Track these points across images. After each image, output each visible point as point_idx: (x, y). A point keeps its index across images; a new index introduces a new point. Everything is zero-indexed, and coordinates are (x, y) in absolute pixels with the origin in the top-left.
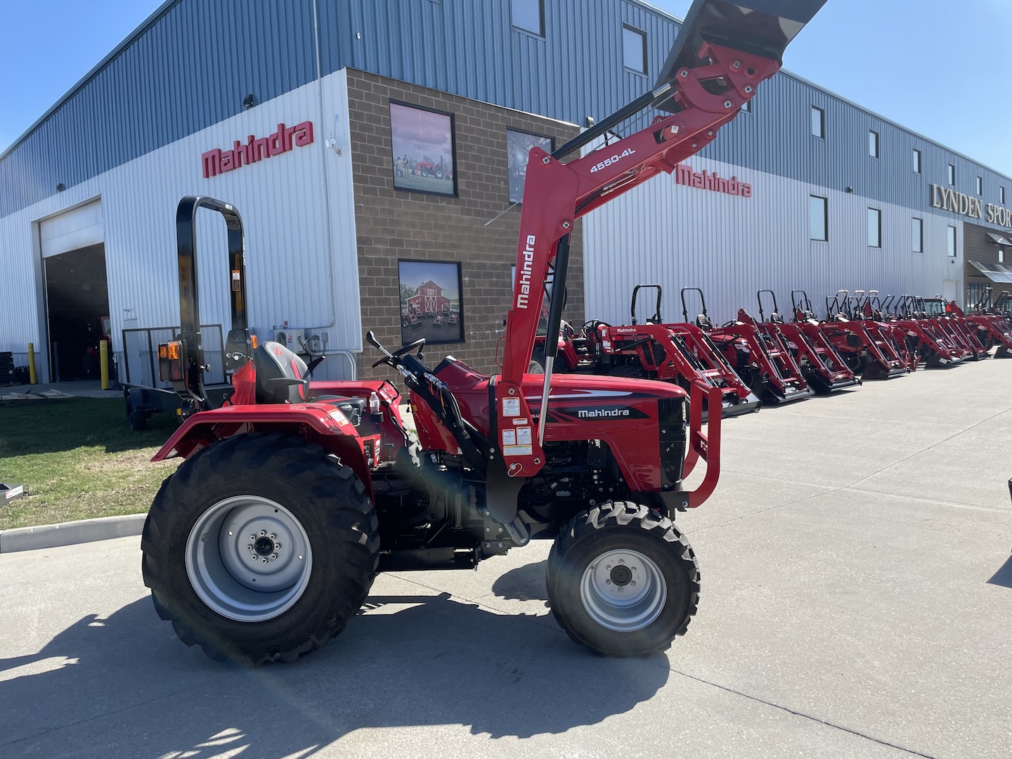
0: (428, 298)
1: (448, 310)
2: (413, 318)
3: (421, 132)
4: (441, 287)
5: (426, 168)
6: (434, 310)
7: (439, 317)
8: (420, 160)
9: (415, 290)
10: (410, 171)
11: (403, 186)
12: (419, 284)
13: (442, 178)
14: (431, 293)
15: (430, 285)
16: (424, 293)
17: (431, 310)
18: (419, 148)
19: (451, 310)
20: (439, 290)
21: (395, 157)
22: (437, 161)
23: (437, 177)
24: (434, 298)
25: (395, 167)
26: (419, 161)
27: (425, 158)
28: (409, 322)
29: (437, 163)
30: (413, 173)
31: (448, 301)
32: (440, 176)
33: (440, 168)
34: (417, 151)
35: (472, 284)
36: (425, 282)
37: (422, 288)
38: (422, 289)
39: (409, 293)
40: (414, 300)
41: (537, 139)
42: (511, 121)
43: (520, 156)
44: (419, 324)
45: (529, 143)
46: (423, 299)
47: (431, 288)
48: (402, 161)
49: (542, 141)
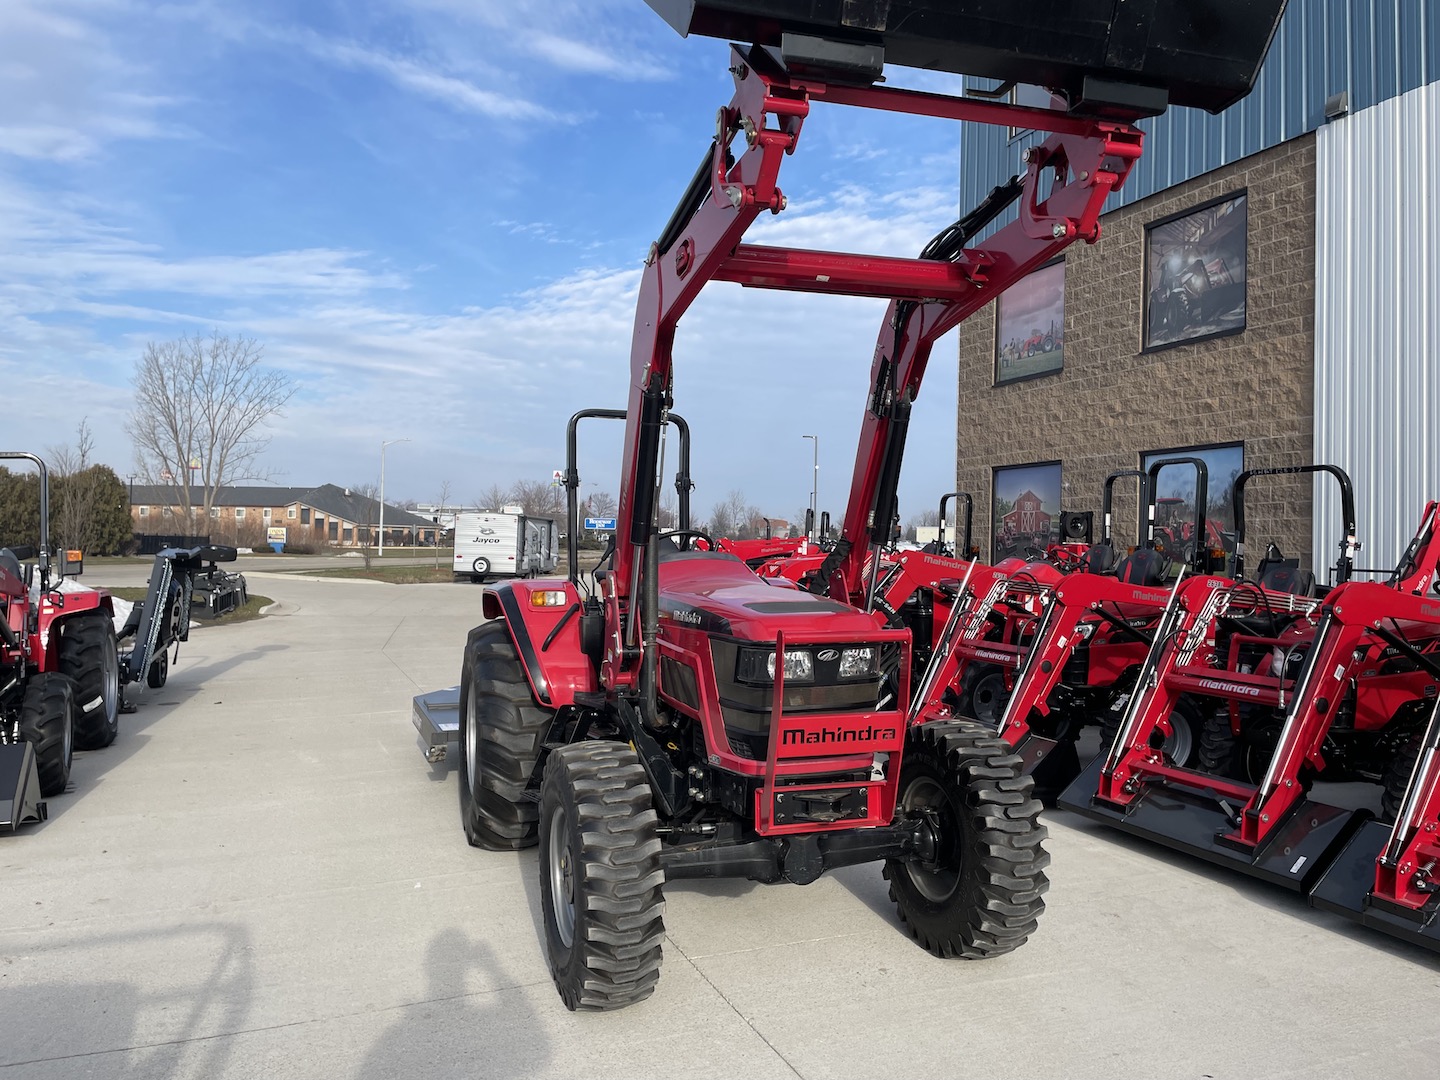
0: (1025, 516)
1: (1048, 530)
2: (1008, 539)
3: (1031, 300)
4: (1040, 498)
5: (1034, 345)
6: (1031, 530)
7: (1036, 539)
8: (1027, 337)
9: (1012, 506)
10: (1016, 355)
11: (1007, 378)
12: (1017, 497)
13: (1051, 350)
14: (1028, 505)
15: (1029, 496)
16: (1021, 507)
17: (1028, 529)
18: (1027, 322)
20: (1038, 502)
21: (1002, 345)
22: (1045, 330)
23: (1045, 351)
24: (1031, 514)
25: (1000, 359)
27: (1035, 331)
28: (1004, 545)
29: (1046, 334)
30: (1019, 357)
31: (1048, 517)
32: (1048, 348)
33: (1049, 338)
34: (1027, 327)
35: (1072, 491)
36: (1024, 494)
37: (1018, 501)
38: (1020, 503)
39: (1004, 508)
40: (1010, 517)
41: (1213, 212)
42: (1153, 212)
43: (1175, 262)
44: (1014, 548)
45: (1194, 229)
46: (1020, 517)
47: (1029, 501)
48: (1009, 347)
49: (1226, 209)
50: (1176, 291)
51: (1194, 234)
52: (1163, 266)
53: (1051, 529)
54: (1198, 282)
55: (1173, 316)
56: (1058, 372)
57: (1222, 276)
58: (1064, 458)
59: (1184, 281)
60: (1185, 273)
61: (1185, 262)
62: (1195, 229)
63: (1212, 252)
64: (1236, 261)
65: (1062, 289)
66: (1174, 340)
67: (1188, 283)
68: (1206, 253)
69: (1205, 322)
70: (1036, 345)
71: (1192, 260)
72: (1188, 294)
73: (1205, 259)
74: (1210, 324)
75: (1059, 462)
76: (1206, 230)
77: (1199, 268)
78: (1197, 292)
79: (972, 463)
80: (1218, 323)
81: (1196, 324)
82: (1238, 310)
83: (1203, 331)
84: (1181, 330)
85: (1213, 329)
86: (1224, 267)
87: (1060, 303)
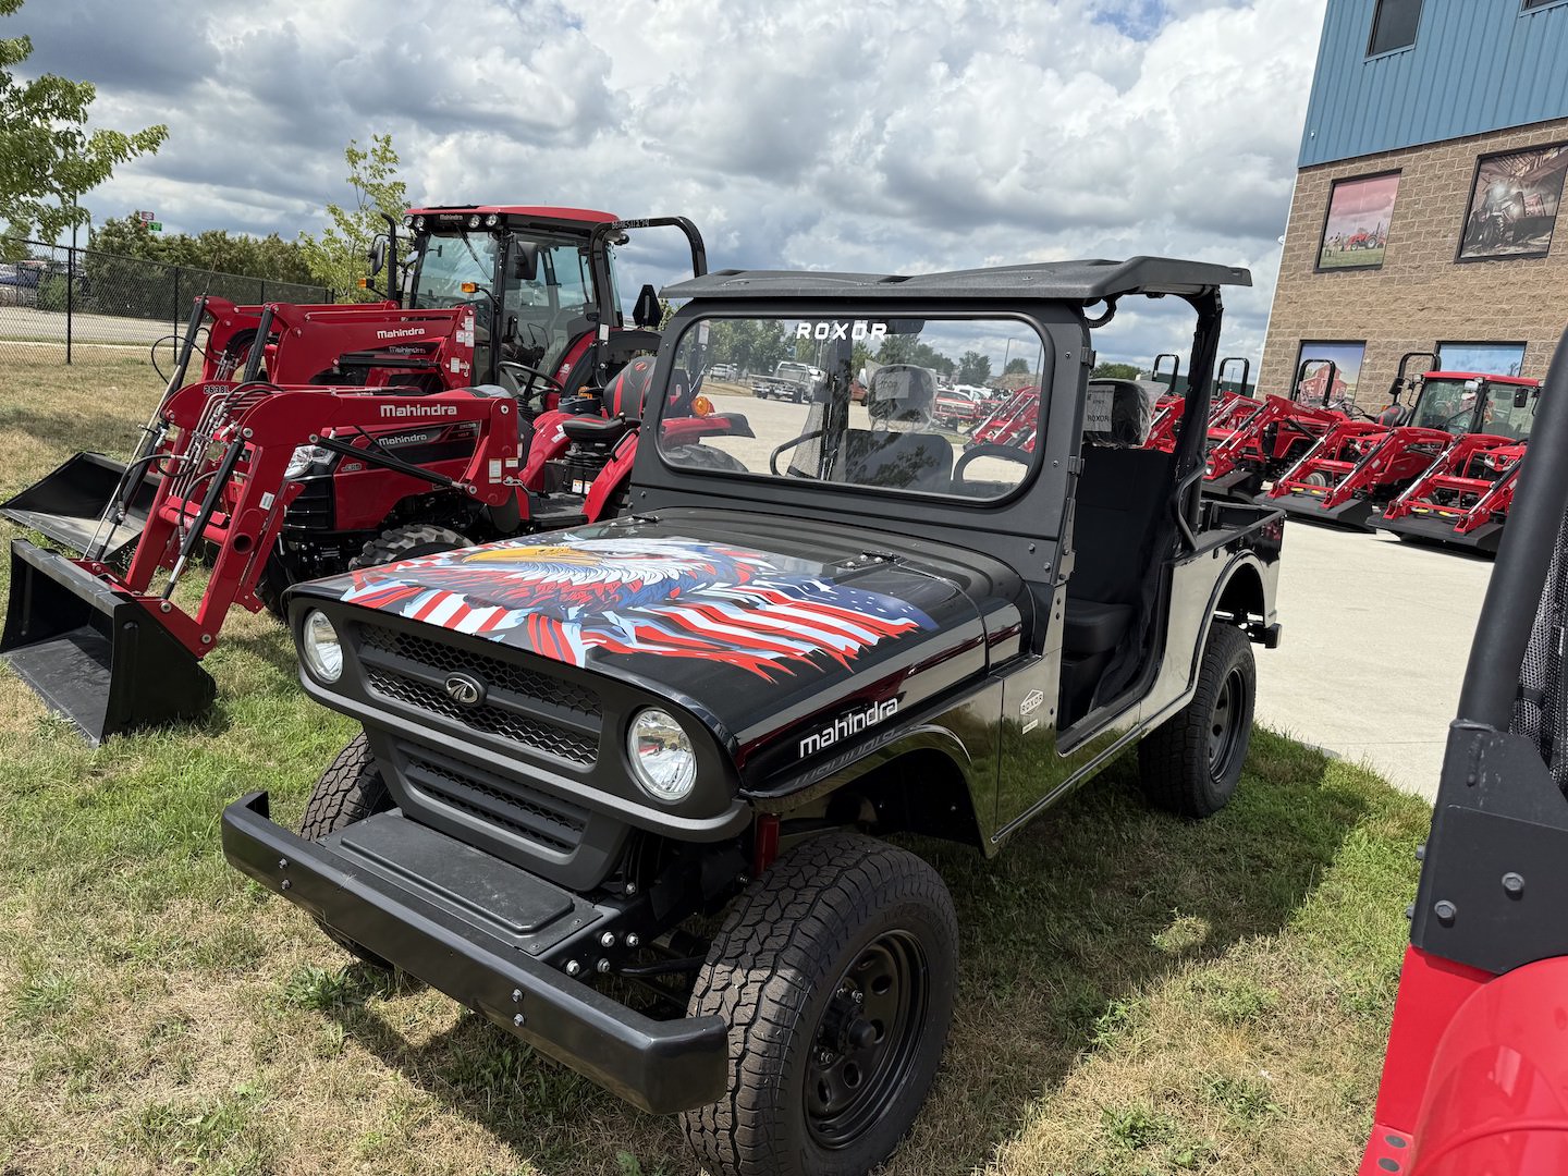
0: (1324, 382)
3: (1362, 203)
4: (1341, 370)
5: (1358, 241)
8: (1354, 233)
9: (1313, 373)
10: (1340, 248)
11: (1328, 266)
12: (1318, 367)
13: (1373, 248)
16: (1321, 376)
18: (1355, 221)
19: (1346, 395)
20: (1338, 373)
21: (1327, 238)
22: (1371, 230)
23: (1367, 248)
25: (1324, 249)
26: (1352, 235)
27: (1361, 229)
29: (1371, 233)
30: (1342, 250)
31: (1345, 385)
32: (1371, 245)
33: (1373, 237)
34: (1353, 225)
35: (1372, 366)
40: (1310, 382)
41: (1540, 154)
42: (1489, 146)
43: (1499, 190)
45: (1521, 165)
46: (1318, 383)
48: (1334, 240)
49: (1552, 154)
50: (1495, 214)
51: (1520, 170)
52: (1488, 192)
54: (1515, 210)
55: (1488, 235)
56: (1377, 267)
57: (1537, 209)
58: (1369, 339)
59: (1503, 207)
60: (1506, 201)
61: (1507, 192)
62: (1522, 167)
63: (1532, 186)
64: (1551, 198)
65: (1393, 197)
66: (1485, 254)
67: (1507, 209)
68: (1527, 187)
69: (1514, 243)
70: (1360, 241)
71: (1514, 191)
72: (1505, 219)
73: (1525, 192)
74: (1519, 246)
75: (1363, 343)
76: (1532, 167)
77: (1519, 197)
78: (1512, 218)
79: (1282, 334)
80: (1526, 245)
81: (1507, 244)
82: (1544, 238)
83: (1512, 250)
84: (1493, 247)
85: (1521, 250)
86: (1541, 201)
87: (1389, 209)
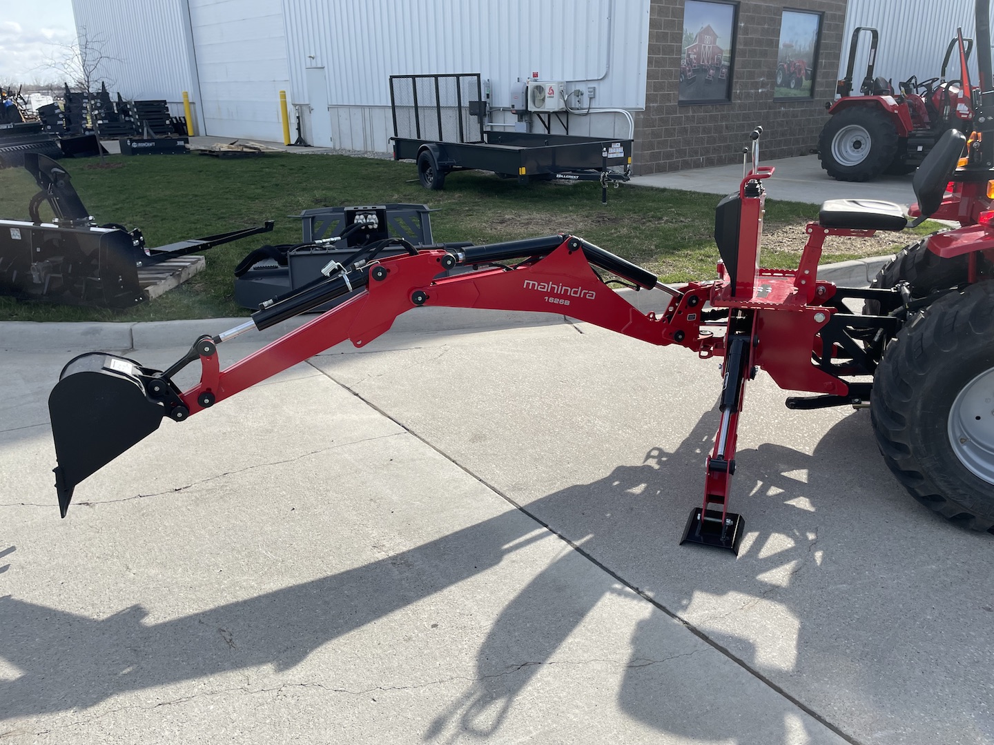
0: (705, 47)
1: (720, 63)
2: (689, 71)
4: (717, 34)
6: (708, 62)
7: (711, 71)
9: (694, 37)
12: (699, 30)
14: (708, 38)
15: (708, 31)
16: (702, 41)
17: (706, 62)
20: (715, 37)
24: (709, 47)
28: (685, 76)
31: (722, 52)
35: (746, 30)
36: (704, 27)
37: (700, 34)
38: (701, 36)
39: (689, 40)
40: (692, 49)
44: (694, 79)
46: (700, 48)
47: (708, 35)
53: (723, 62)
